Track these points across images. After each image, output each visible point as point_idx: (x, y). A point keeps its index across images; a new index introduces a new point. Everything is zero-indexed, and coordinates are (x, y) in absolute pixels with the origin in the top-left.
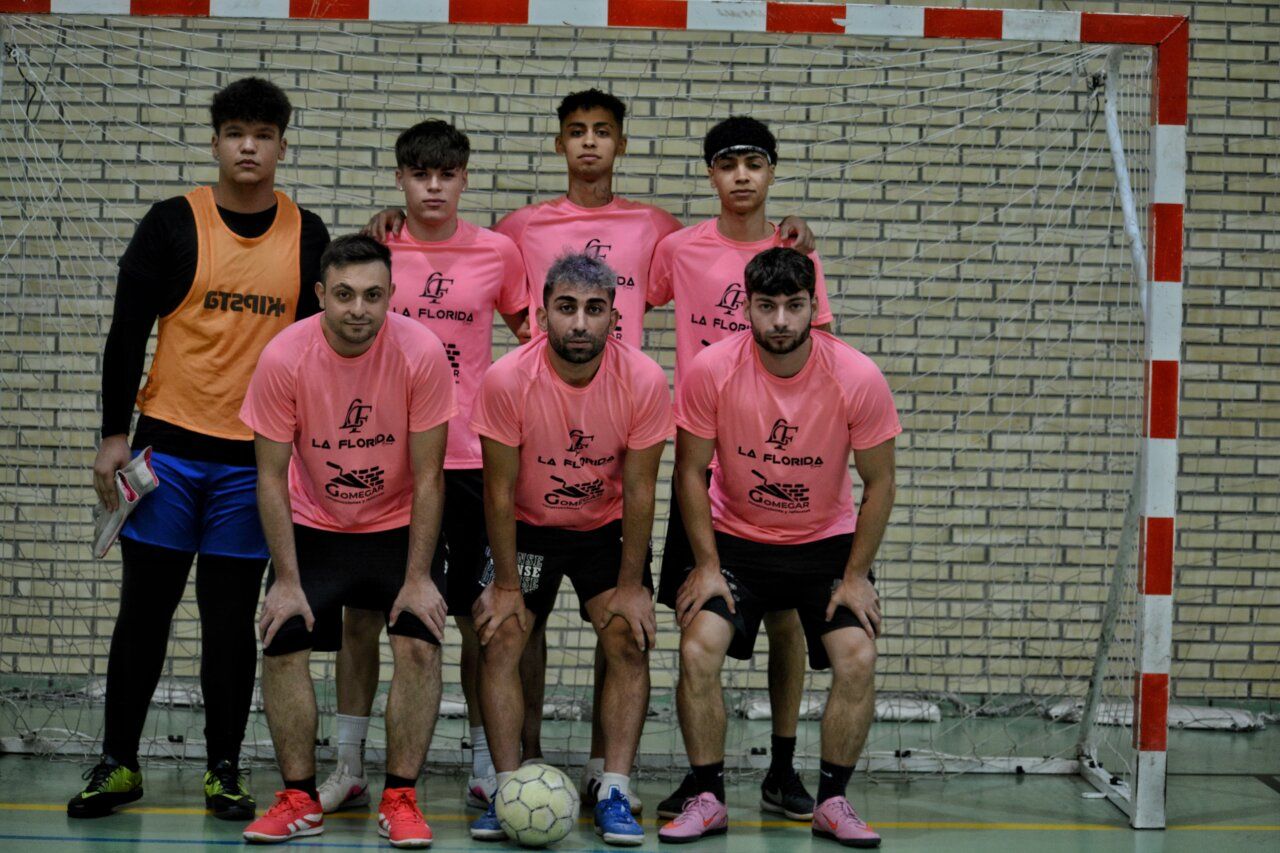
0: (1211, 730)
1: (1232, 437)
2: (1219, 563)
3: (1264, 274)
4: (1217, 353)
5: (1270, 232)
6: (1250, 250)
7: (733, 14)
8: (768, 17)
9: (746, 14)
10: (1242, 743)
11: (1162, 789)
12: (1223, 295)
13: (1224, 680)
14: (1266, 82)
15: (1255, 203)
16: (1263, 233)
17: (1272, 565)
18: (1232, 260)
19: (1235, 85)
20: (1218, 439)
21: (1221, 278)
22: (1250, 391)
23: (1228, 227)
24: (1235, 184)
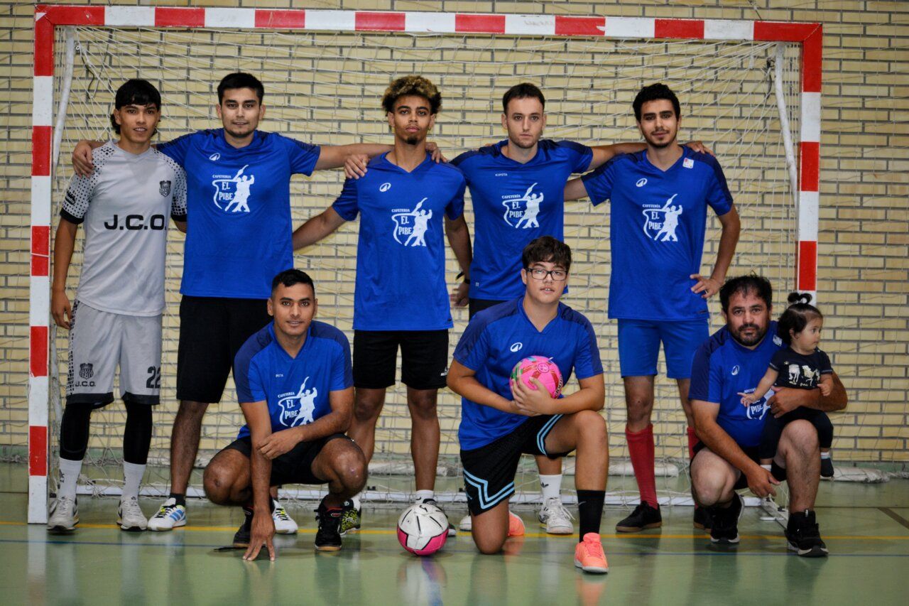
0: (852, 482)
1: (867, 292)
2: (860, 374)
3: (889, 186)
4: (859, 238)
5: (894, 159)
6: (879, 171)
7: (534, 24)
8: (557, 26)
9: (542, 24)
10: (872, 490)
12: (862, 200)
13: (864, 450)
14: (889, 62)
15: (882, 140)
16: (888, 159)
17: (894, 375)
18: (867, 178)
19: (869, 64)
20: (859, 293)
21: (861, 189)
22: (879, 262)
23: (865, 156)
24: (869, 128)
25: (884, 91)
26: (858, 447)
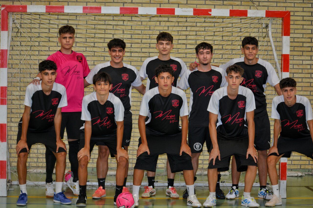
0: (292, 176)
3: (303, 70)
5: (304, 60)
6: (300, 64)
7: (186, 11)
8: (194, 12)
9: (188, 11)
10: (300, 179)
11: (286, 189)
12: (293, 75)
14: (303, 25)
15: (301, 53)
16: (303, 60)
18: (296, 67)
19: (296, 26)
21: (293, 71)
23: (295, 59)
24: (296, 49)
25: (301, 36)
26: (293, 164)
